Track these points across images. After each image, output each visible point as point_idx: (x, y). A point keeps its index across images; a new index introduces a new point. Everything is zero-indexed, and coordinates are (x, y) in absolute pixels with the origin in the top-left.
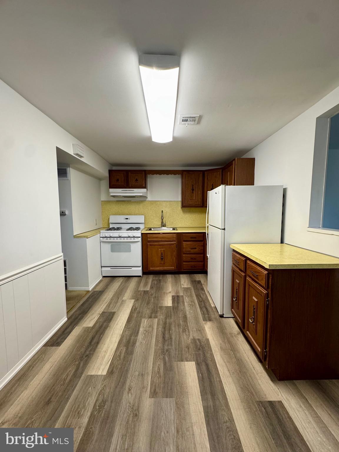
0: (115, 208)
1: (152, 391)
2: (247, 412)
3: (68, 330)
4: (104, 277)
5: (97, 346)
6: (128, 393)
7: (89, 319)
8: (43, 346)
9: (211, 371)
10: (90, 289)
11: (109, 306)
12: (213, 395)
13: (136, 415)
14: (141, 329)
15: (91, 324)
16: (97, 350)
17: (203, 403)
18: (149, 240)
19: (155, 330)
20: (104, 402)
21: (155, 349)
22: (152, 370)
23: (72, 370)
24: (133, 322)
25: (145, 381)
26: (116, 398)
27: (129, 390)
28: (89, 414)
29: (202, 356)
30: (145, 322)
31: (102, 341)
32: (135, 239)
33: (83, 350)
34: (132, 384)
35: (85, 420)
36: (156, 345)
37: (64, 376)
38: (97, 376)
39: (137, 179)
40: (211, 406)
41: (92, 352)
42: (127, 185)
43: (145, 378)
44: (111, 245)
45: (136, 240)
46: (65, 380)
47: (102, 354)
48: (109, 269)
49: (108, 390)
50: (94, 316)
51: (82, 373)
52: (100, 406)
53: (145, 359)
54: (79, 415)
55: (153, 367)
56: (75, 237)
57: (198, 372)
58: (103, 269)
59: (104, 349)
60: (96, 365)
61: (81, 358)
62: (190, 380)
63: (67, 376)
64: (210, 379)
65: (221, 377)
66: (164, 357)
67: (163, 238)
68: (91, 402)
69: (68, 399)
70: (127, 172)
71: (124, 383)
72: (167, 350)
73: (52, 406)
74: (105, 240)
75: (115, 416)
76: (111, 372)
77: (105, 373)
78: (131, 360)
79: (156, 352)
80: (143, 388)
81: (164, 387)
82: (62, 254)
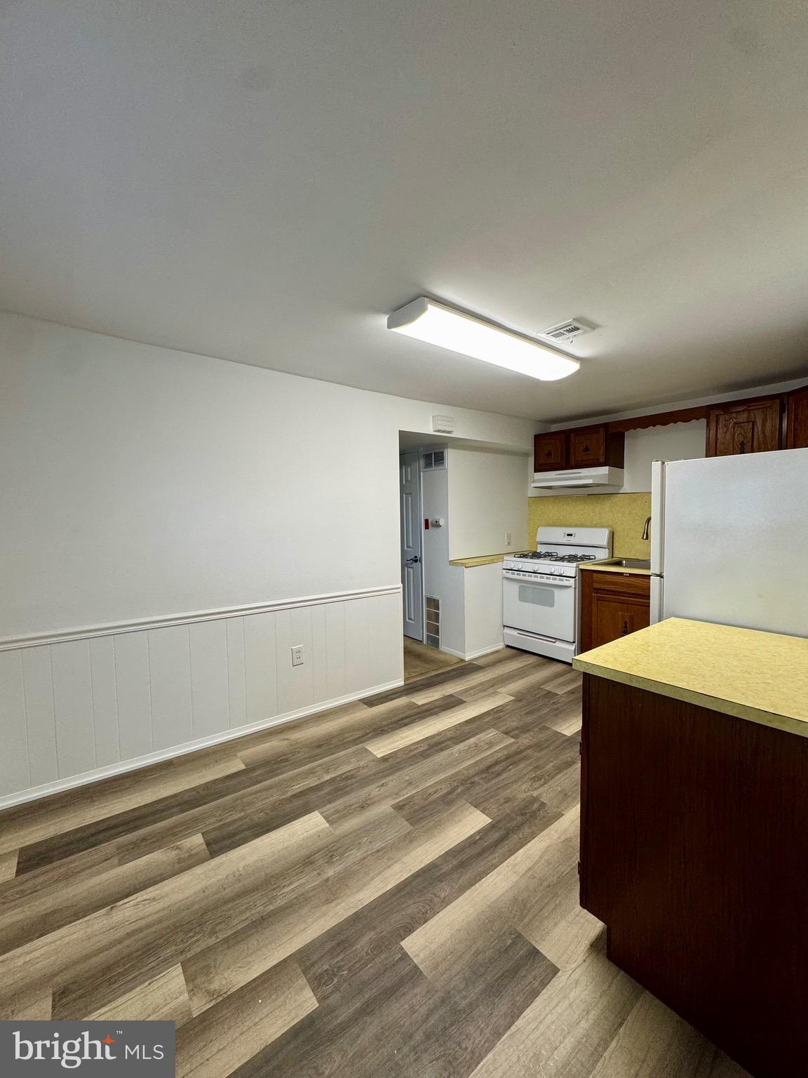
0: (553, 511)
1: (401, 804)
2: (479, 919)
3: (393, 697)
4: (508, 646)
5: (401, 727)
6: (378, 787)
7: (426, 695)
8: (360, 700)
9: (500, 846)
10: (467, 659)
11: (466, 691)
12: (462, 865)
13: (363, 807)
14: (472, 740)
15: (420, 703)
16: (398, 731)
17: (437, 859)
18: (596, 586)
19: (489, 753)
20: (352, 777)
21: (460, 772)
22: (427, 788)
23: (358, 734)
24: (473, 726)
25: (406, 791)
26: (366, 781)
27: (382, 785)
28: (334, 776)
29: (514, 823)
30: (491, 734)
31: (411, 725)
32: (562, 580)
33: (385, 723)
34: (390, 782)
35: (327, 777)
36: (466, 769)
37: (347, 735)
38: (371, 753)
39: (587, 447)
40: (441, 869)
41: (389, 730)
42: (567, 463)
43: (409, 788)
44: (520, 587)
45: (565, 582)
46: (346, 738)
47: (395, 738)
48: (515, 633)
49: (365, 771)
50: (435, 694)
51: (362, 742)
52: (346, 777)
53: (435, 772)
54: (327, 772)
55: (430, 786)
56: (452, 563)
57: (479, 832)
58: (507, 631)
59: (404, 735)
60: (381, 745)
61: (375, 730)
62: (455, 830)
63: (351, 736)
64: (484, 851)
65: (505, 864)
66: (458, 786)
67: (629, 585)
68: (345, 769)
69: (333, 754)
70: (567, 433)
71: (386, 776)
72: (473, 783)
73: (317, 751)
74: (509, 575)
75: (347, 793)
76: (385, 759)
77: (379, 756)
78: (417, 763)
79: (457, 773)
80: (397, 794)
81: (416, 811)
82: (400, 585)
